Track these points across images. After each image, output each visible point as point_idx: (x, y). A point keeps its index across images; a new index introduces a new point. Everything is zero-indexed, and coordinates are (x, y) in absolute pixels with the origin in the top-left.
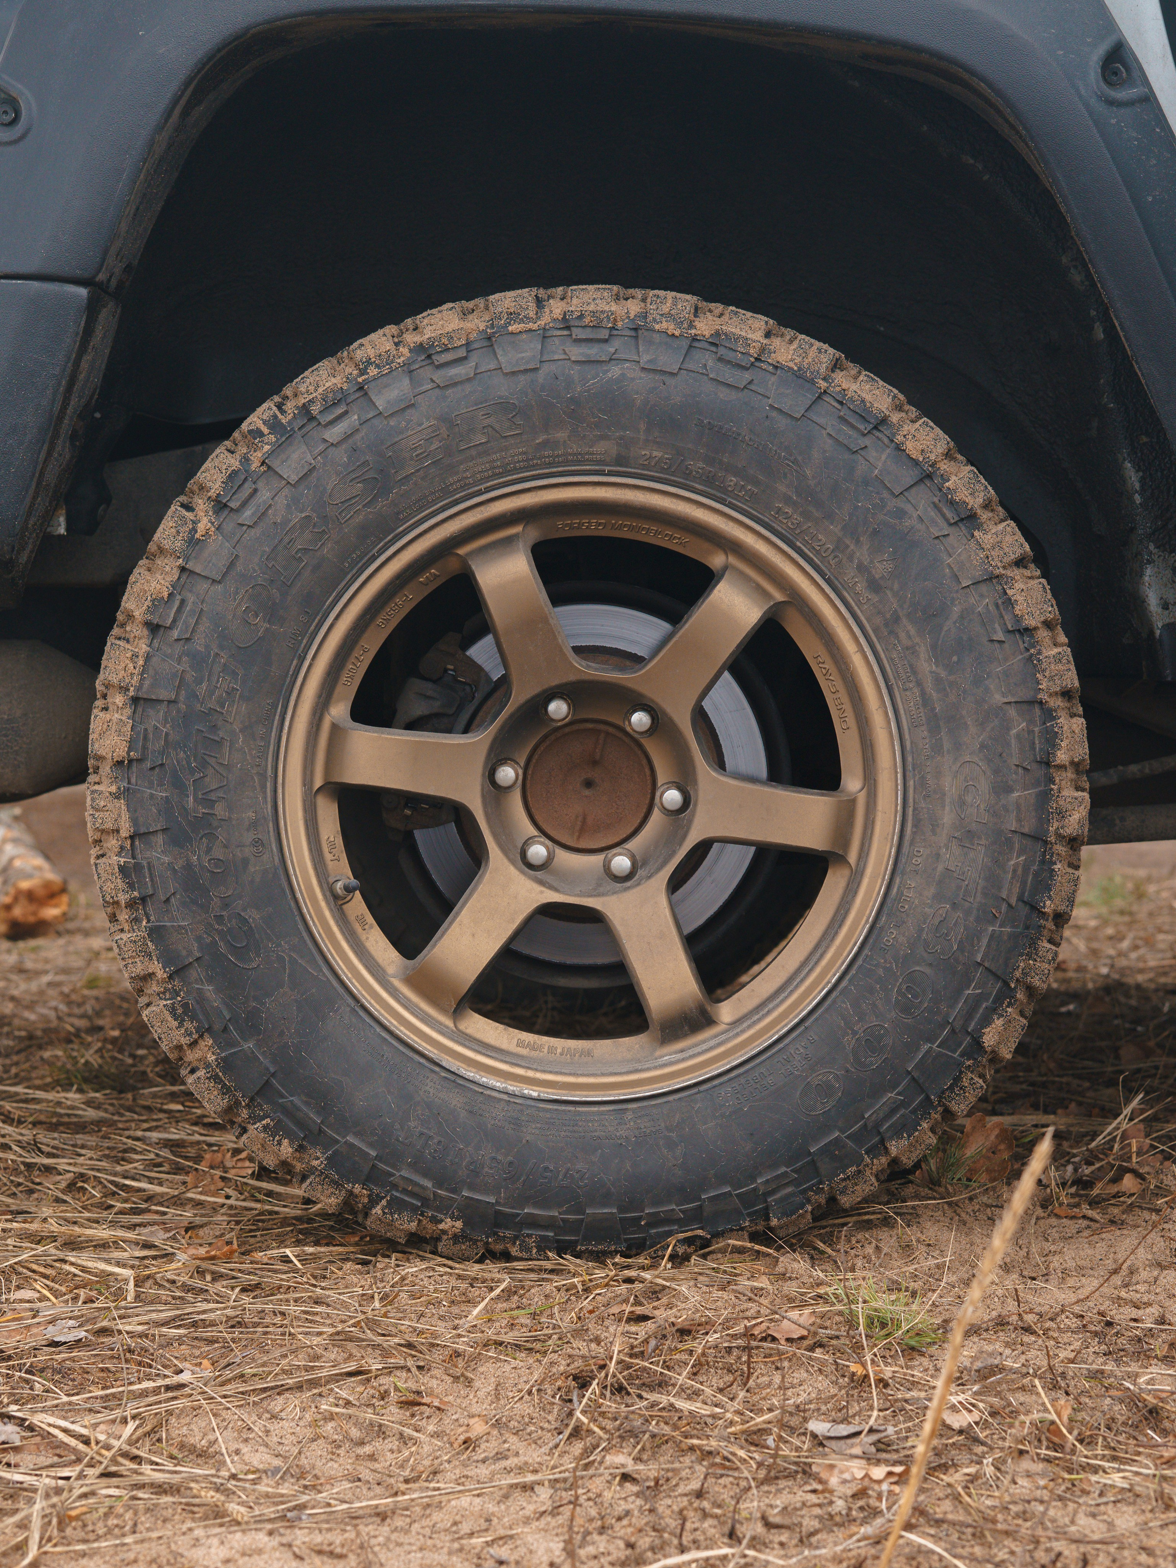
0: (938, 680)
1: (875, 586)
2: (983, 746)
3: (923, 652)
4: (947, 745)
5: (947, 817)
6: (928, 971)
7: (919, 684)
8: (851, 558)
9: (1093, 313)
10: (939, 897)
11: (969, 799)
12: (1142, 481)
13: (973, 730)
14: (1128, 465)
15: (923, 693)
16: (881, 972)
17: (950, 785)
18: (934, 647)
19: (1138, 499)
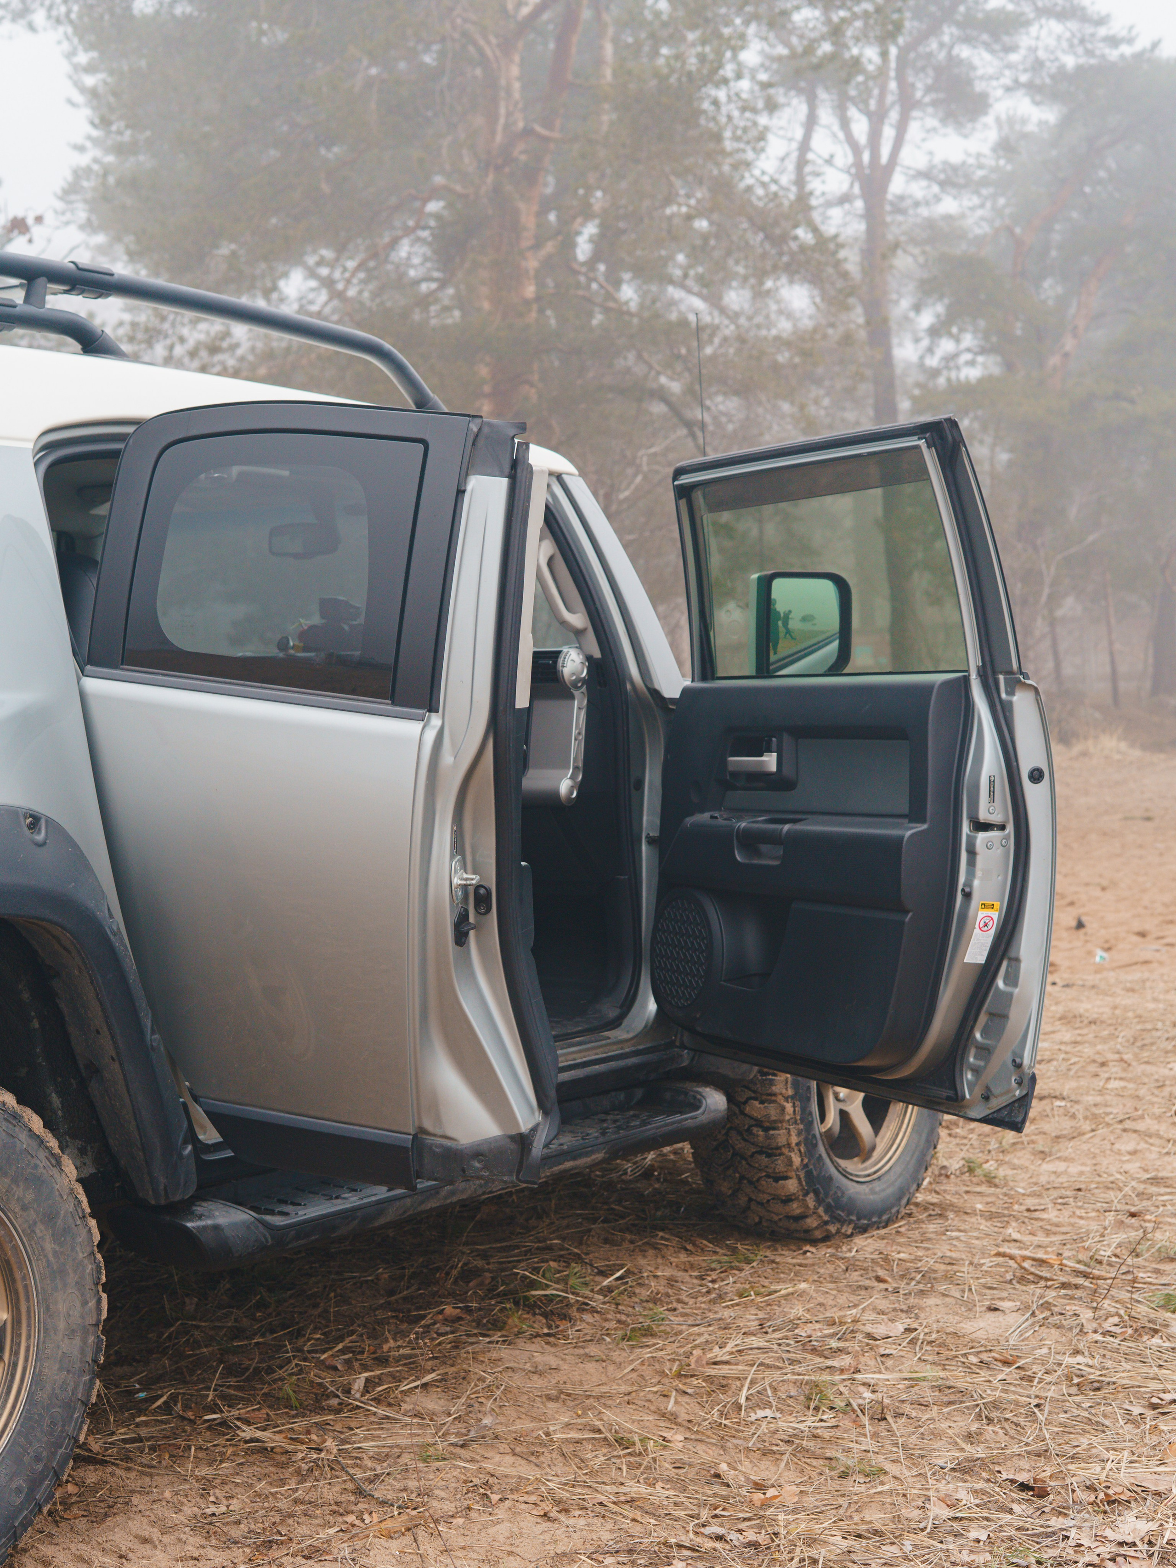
0: (55, 1253)
1: (24, 1208)
2: (77, 1283)
3: (48, 1238)
4: (60, 1286)
5: (62, 1325)
6: (59, 1410)
7: (45, 1256)
8: (14, 1195)
9: (33, 1014)
10: (60, 1369)
11: (71, 1313)
12: (62, 1103)
13: (72, 1275)
14: (54, 1095)
15: (48, 1261)
16: (36, 1417)
17: (62, 1307)
18: (53, 1235)
19: (60, 1113)
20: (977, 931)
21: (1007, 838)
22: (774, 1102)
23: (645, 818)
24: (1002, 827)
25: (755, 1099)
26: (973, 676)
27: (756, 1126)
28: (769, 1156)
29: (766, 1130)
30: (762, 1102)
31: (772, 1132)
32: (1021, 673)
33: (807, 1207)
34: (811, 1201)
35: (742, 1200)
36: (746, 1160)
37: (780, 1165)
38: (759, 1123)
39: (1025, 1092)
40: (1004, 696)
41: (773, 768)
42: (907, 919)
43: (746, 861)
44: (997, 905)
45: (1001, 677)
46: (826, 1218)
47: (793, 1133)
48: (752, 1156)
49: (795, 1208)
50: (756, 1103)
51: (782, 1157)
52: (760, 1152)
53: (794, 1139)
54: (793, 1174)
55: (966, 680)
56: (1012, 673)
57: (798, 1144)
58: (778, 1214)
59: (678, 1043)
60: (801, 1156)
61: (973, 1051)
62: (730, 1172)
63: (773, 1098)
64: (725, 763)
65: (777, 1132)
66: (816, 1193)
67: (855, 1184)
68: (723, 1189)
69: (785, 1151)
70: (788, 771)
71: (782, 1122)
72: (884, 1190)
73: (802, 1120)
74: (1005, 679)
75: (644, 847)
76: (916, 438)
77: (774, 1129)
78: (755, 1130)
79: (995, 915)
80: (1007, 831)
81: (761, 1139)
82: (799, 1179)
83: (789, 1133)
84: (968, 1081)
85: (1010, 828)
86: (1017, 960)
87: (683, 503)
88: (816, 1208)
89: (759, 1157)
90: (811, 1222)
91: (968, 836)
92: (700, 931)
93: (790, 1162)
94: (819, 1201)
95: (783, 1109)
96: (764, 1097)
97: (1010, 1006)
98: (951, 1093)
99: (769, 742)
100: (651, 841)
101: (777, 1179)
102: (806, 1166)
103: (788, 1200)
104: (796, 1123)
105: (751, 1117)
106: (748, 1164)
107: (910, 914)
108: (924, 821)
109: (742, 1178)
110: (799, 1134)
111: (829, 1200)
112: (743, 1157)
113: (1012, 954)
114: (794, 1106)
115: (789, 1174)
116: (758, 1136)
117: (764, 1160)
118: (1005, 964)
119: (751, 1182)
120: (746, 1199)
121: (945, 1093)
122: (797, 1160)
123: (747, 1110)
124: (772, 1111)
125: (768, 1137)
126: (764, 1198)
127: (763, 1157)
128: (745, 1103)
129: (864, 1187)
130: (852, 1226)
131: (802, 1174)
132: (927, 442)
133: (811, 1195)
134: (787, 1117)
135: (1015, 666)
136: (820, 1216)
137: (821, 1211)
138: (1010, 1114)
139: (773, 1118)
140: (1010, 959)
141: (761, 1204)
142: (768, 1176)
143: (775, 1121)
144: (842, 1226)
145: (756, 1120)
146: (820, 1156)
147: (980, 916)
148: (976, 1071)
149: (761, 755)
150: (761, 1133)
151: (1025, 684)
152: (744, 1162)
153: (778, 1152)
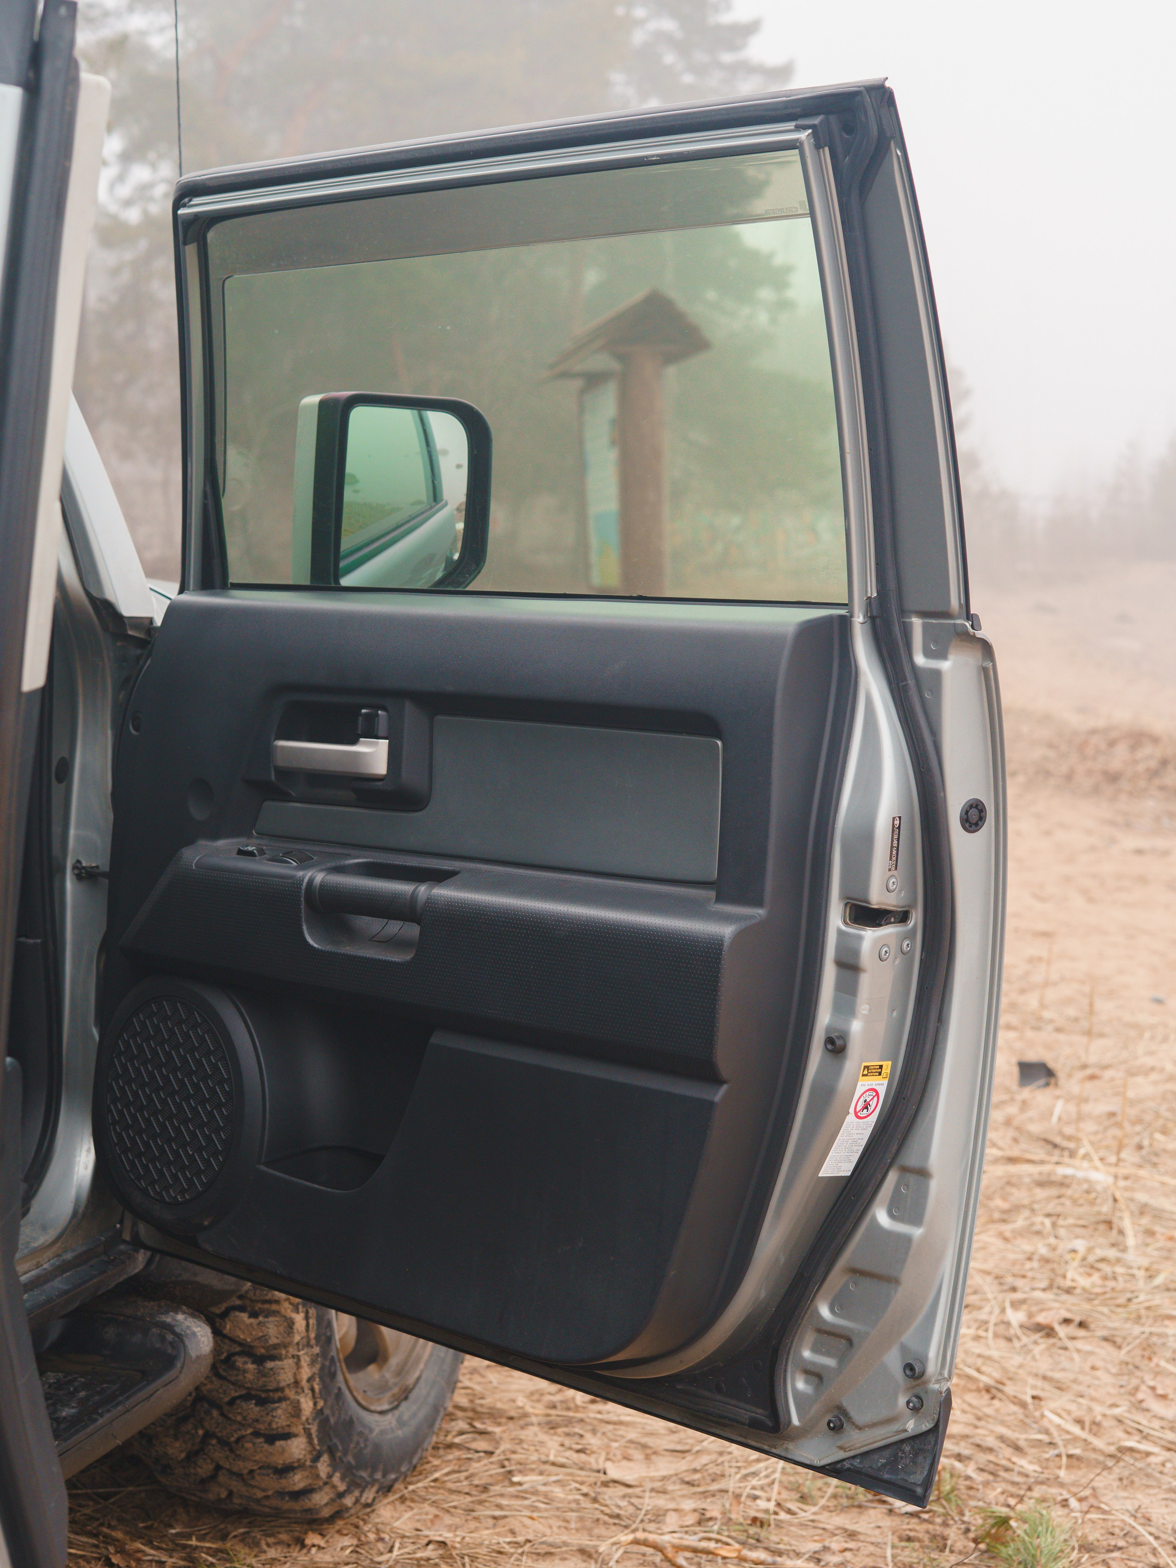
20: (851, 1118)
21: (911, 935)
22: (276, 1313)
23: (72, 832)
24: (903, 917)
25: (242, 1309)
26: (859, 618)
27: (241, 1353)
28: (262, 1402)
29: (260, 1360)
30: (254, 1315)
31: (270, 1365)
32: (969, 616)
33: (318, 1476)
34: (323, 1467)
35: (204, 1469)
36: (219, 1408)
37: (280, 1417)
38: (247, 1351)
39: (926, 1426)
40: (920, 660)
41: (380, 767)
42: (718, 1098)
43: (329, 948)
44: (887, 1065)
45: (917, 623)
46: (342, 1487)
47: (305, 1361)
48: (232, 1402)
49: (298, 1481)
50: (244, 1316)
51: (284, 1405)
52: (247, 1397)
53: (306, 1372)
54: (299, 1429)
55: (845, 623)
56: (947, 615)
57: (309, 1380)
58: (264, 1490)
59: (127, 1236)
60: (314, 1397)
61: (810, 1337)
62: (189, 1426)
63: (274, 1307)
64: (268, 751)
65: (278, 1363)
66: (331, 1451)
67: (377, 1417)
68: (170, 1451)
69: (290, 1393)
70: (411, 777)
71: (285, 1346)
72: (414, 1415)
73: (317, 1338)
74: (925, 627)
75: (69, 884)
76: (791, 125)
77: (273, 1358)
78: (240, 1361)
79: (881, 1085)
80: (911, 924)
81: (249, 1376)
82: (309, 1436)
83: (298, 1365)
84: (797, 1395)
85: (916, 918)
86: (923, 1173)
87: (191, 252)
88: (330, 1476)
89: (244, 1405)
90: (321, 1498)
91: (840, 932)
92: (215, 1067)
93: (297, 1410)
94: (334, 1464)
95: (291, 1324)
96: (259, 1306)
97: (904, 1261)
98: (760, 1414)
99: (371, 719)
100: (85, 875)
101: (271, 1439)
102: (321, 1411)
103: (287, 1470)
104: (308, 1345)
105: (232, 1340)
106: (222, 1414)
107: (724, 1088)
108: (759, 903)
109: (208, 1435)
110: (312, 1363)
111: (350, 1459)
112: (214, 1404)
113: (910, 1158)
114: (307, 1318)
115: (294, 1430)
116: (245, 1371)
117: (252, 1409)
118: (892, 1177)
119: (224, 1443)
120: (211, 1467)
121: (747, 1412)
122: (307, 1405)
123: (228, 1328)
124: (273, 1330)
125: (262, 1374)
126: (243, 1467)
127: (252, 1404)
128: (225, 1315)
129: (389, 1417)
130: (375, 1489)
131: (314, 1429)
132: (815, 135)
133: (325, 1458)
134: (297, 1338)
135: (955, 602)
136: (334, 1487)
137: (336, 1479)
138: (892, 1464)
139: (273, 1341)
140: (905, 1170)
141: (239, 1475)
142: (257, 1434)
143: (275, 1347)
144: (362, 1492)
145: (240, 1344)
146: (339, 1389)
147: (859, 1090)
148: (815, 1375)
149: (354, 742)
150: (251, 1366)
151: (974, 637)
152: (215, 1413)
153: (277, 1395)
